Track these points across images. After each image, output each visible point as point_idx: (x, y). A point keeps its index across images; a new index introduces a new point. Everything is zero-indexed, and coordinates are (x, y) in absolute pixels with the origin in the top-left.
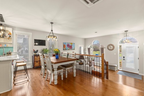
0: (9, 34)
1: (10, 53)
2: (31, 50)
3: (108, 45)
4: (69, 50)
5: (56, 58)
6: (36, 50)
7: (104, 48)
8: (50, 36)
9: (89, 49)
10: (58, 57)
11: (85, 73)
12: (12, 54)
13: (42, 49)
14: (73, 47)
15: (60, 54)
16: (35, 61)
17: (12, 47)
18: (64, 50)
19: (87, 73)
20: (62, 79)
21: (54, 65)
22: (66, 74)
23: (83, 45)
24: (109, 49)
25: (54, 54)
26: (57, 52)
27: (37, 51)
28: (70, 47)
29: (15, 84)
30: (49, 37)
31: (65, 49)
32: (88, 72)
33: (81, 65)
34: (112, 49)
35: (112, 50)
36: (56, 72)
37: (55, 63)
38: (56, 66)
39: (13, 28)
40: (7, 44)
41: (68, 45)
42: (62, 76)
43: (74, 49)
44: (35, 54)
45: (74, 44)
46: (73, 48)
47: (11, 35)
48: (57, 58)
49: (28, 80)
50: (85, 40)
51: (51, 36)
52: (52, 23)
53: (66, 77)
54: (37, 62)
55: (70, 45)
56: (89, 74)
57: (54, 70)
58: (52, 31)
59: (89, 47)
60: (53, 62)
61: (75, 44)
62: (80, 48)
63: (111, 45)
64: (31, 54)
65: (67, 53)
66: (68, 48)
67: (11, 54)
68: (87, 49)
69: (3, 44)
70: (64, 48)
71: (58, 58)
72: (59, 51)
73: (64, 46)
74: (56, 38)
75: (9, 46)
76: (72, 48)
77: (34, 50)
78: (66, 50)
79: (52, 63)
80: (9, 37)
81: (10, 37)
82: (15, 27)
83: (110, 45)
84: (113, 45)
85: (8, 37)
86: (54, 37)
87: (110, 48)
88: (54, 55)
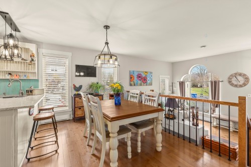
0: (31, 56)
1: (31, 91)
2: (71, 85)
3: (232, 75)
4: (141, 85)
5: (116, 104)
6: (77, 86)
7: (219, 82)
8: (103, 54)
9: (182, 84)
10: (119, 101)
11: (181, 140)
12: (35, 92)
13: (90, 84)
14: (148, 79)
15: (123, 94)
16: (76, 106)
17: (37, 80)
18: (131, 85)
19: (187, 142)
20: (130, 156)
21: (109, 124)
22: (139, 144)
23: (169, 77)
24: (232, 85)
25: (112, 93)
26: (118, 91)
27: (81, 87)
28: (143, 79)
29: (29, 160)
30: (99, 57)
31: (132, 83)
32: (190, 140)
33: (172, 122)
34: (241, 83)
35: (241, 86)
36: (114, 141)
37: (113, 119)
38: (114, 127)
39: (38, 44)
40: (27, 74)
41: (139, 76)
42: (129, 149)
43: (151, 84)
44: (77, 93)
45: (151, 73)
46: (148, 82)
47: (34, 58)
48: (118, 105)
49: (56, 151)
50: (173, 64)
51: (105, 55)
52: (107, 27)
53: (139, 151)
54: (80, 109)
55: (143, 76)
56: (193, 145)
57: (111, 135)
58: (107, 43)
59: (182, 80)
60: (108, 116)
61: (153, 75)
62: (164, 81)
63: (240, 75)
64: (69, 93)
65: (138, 92)
66: (139, 82)
67: (34, 94)
68: (178, 83)
69: (22, 74)
70: (131, 81)
71: (120, 104)
72: (122, 87)
73: (131, 78)
74: (116, 60)
75: (31, 77)
76: (146, 82)
77: (75, 86)
78: (135, 85)
79: (105, 117)
80: (31, 62)
81: (33, 60)
82: (42, 43)
83: (236, 74)
84: (245, 75)
85: (28, 61)
86: (111, 58)
87: (235, 83)
88: (111, 96)
